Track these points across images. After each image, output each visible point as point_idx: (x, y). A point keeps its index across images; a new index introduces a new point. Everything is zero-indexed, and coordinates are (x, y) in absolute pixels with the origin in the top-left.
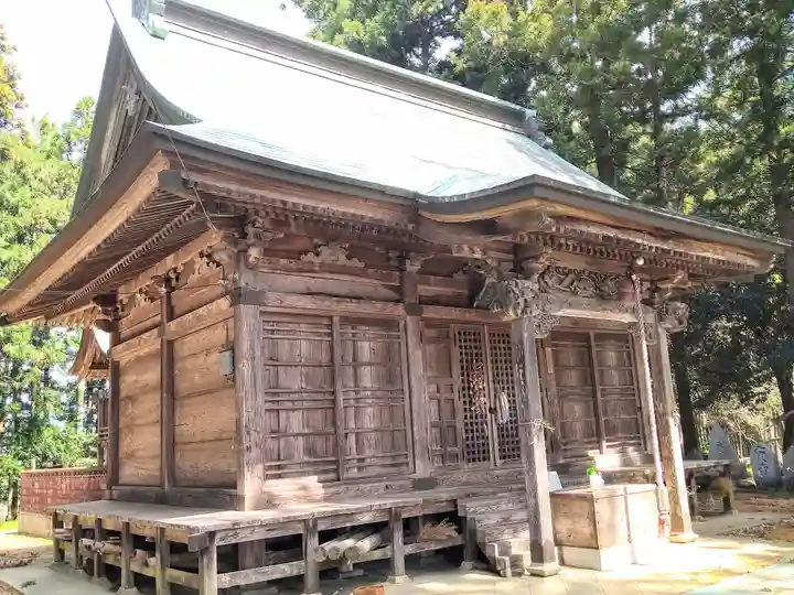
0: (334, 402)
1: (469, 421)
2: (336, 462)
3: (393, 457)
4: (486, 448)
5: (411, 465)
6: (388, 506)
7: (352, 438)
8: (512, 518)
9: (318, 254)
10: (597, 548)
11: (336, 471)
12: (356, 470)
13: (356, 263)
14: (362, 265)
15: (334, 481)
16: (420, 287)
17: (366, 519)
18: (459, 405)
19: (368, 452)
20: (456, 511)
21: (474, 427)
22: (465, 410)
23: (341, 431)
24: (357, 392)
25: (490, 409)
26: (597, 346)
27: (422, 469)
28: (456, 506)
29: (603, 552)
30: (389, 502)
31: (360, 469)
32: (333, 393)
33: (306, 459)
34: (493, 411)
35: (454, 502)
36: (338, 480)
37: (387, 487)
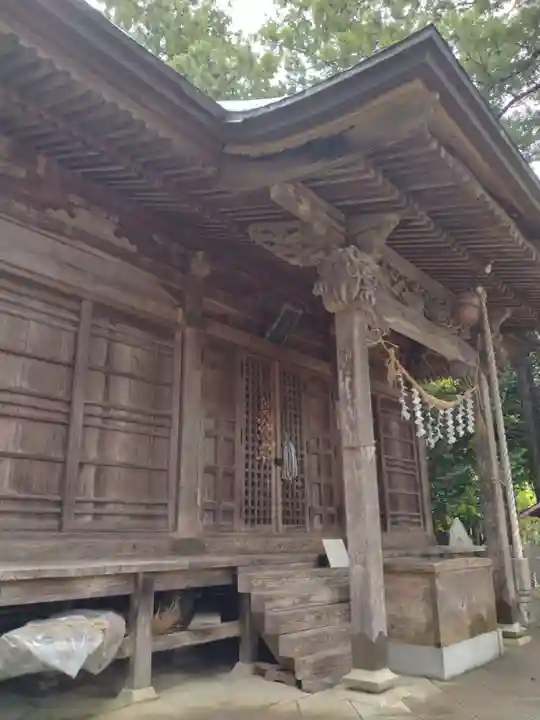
0: (68, 415)
1: (249, 470)
2: (60, 504)
3: (148, 505)
4: (267, 508)
5: (171, 521)
6: (134, 570)
7: (90, 473)
8: (313, 599)
9: (72, 216)
10: (439, 645)
11: (59, 516)
12: (89, 519)
13: (124, 243)
14: (134, 248)
15: (53, 530)
16: (206, 300)
17: (94, 589)
18: (241, 450)
19: (111, 495)
20: (235, 585)
21: (257, 479)
22: (247, 456)
23: (74, 459)
24: (106, 409)
25: (276, 460)
26: (384, 412)
27: (186, 527)
28: (235, 578)
29: (446, 651)
30: (136, 565)
31: (96, 516)
32: (69, 403)
33: (13, 493)
34: (279, 462)
35: (232, 571)
36: (60, 528)
37: (134, 547)
